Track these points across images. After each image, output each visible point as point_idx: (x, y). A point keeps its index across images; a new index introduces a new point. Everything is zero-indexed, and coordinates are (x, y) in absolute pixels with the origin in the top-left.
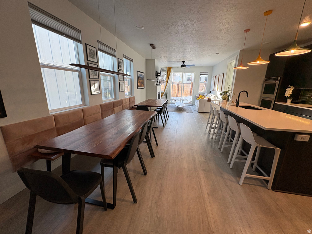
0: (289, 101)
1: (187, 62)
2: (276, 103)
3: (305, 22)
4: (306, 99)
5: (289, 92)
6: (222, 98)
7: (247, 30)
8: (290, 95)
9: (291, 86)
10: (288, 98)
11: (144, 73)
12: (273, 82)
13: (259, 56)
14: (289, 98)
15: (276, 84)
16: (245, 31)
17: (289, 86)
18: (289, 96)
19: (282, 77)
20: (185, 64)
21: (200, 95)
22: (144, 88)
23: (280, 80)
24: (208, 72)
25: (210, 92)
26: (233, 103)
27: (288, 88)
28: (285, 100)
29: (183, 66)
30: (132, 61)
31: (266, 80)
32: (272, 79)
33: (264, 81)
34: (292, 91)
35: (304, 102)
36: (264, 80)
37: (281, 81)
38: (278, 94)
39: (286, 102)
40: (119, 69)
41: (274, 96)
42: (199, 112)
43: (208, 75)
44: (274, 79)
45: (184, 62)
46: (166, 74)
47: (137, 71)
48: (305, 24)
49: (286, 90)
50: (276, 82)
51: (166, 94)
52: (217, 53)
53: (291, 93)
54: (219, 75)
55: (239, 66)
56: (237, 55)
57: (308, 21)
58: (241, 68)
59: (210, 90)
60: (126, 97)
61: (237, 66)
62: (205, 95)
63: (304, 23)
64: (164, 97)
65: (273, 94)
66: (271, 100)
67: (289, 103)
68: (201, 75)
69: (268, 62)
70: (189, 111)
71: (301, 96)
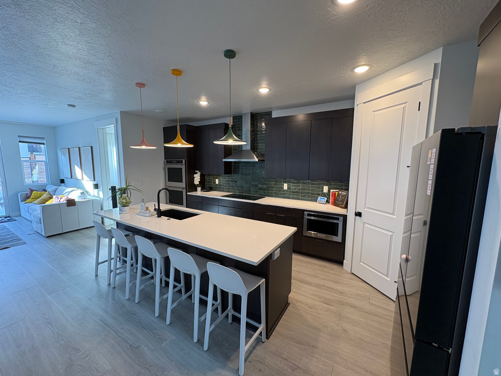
0: (199, 189)
2: (187, 193)
5: (197, 179)
7: (141, 85)
10: (198, 186)
12: (178, 166)
15: (182, 169)
16: (137, 84)
17: (196, 171)
18: (198, 183)
23: (185, 164)
24: (43, 138)
25: (63, 182)
26: (148, 212)
28: (195, 188)
31: (167, 162)
32: (176, 162)
33: (165, 164)
34: (199, 177)
36: (165, 162)
37: (186, 166)
38: (187, 182)
39: (196, 190)
41: (183, 185)
42: (48, 237)
43: (43, 144)
44: (178, 162)
49: (194, 176)
50: (181, 165)
52: (70, 105)
53: (199, 180)
54: (79, 148)
55: (140, 144)
56: (116, 119)
58: (144, 147)
63: (202, 101)
65: (182, 182)
66: (182, 190)
67: (199, 193)
68: (20, 142)
69: (192, 146)
70: (9, 242)
71: (206, 182)
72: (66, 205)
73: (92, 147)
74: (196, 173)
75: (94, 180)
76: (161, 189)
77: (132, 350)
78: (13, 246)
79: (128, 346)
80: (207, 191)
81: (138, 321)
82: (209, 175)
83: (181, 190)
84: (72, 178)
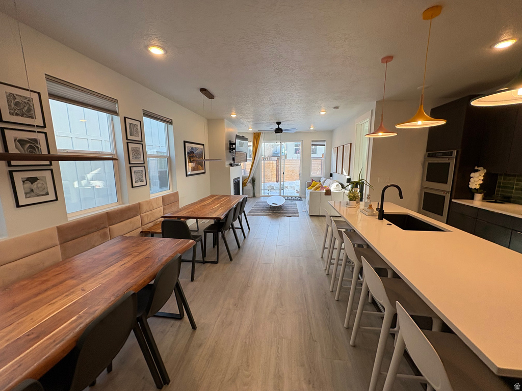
0: (478, 197)
1: (286, 123)
2: (453, 200)
3: (505, 40)
4: (512, 193)
5: (476, 180)
6: (349, 196)
7: (388, 59)
8: (480, 185)
9: (479, 168)
10: (475, 191)
11: (203, 145)
12: (444, 160)
13: (421, 107)
14: (477, 191)
15: (449, 163)
16: (383, 59)
17: (476, 168)
18: (478, 187)
19: (460, 150)
20: (281, 126)
21: (313, 181)
22: (205, 173)
23: (456, 157)
24: (324, 141)
25: (331, 175)
26: (371, 210)
27: (474, 172)
28: (470, 194)
29: (279, 131)
30: (171, 123)
31: (429, 155)
32: (442, 154)
33: (425, 158)
34: (482, 178)
35: (507, 200)
36: (425, 155)
37: (458, 160)
38: (455, 181)
39: (472, 198)
40: (127, 139)
41: (448, 187)
42: (311, 216)
43: (324, 145)
44: (444, 154)
45: (279, 123)
46: (251, 144)
47: (185, 142)
48: (504, 44)
49: (471, 176)
50: (449, 159)
51: (253, 180)
52: (335, 108)
53: (481, 182)
54: (343, 146)
55: (376, 132)
56: (372, 111)
57: (510, 37)
58: (381, 135)
59: (330, 172)
60: (151, 195)
61: (372, 131)
62: (321, 181)
63: (502, 41)
64: (250, 185)
65: (446, 183)
66: (444, 195)
67: (478, 202)
68: (312, 145)
69: (442, 122)
70: (292, 213)
71: (499, 187)
72: (324, 194)
73: (351, 144)
74: (477, 171)
75: (349, 175)
76: (389, 185)
77: (310, 338)
78: (293, 216)
79: (309, 332)
80: (496, 202)
81: (328, 317)
82: (506, 175)
83: (442, 194)
84: (342, 173)
